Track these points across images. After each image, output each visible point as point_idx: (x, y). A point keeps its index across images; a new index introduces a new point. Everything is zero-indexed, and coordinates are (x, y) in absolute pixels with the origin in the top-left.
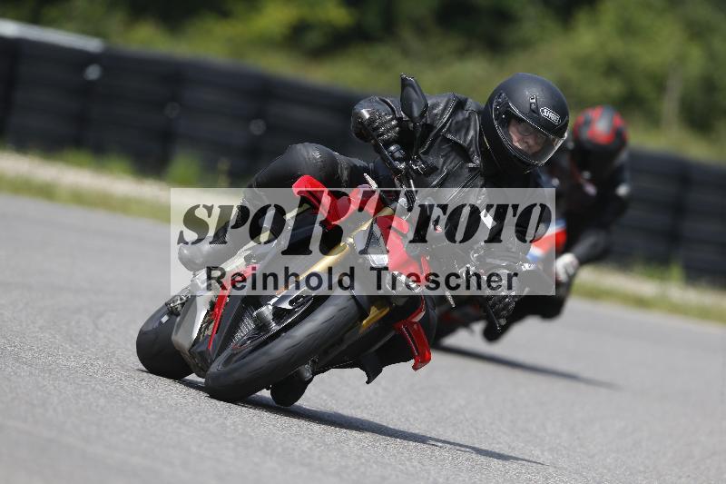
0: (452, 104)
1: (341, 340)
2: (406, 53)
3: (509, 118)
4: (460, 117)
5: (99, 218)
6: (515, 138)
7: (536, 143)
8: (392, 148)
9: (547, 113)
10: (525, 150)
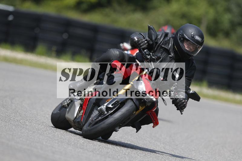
0: (164, 35)
1: (129, 118)
2: (115, 11)
3: (184, 40)
4: (166, 39)
5: (13, 66)
6: (186, 46)
7: (193, 48)
8: (145, 51)
9: (197, 38)
10: (189, 50)
